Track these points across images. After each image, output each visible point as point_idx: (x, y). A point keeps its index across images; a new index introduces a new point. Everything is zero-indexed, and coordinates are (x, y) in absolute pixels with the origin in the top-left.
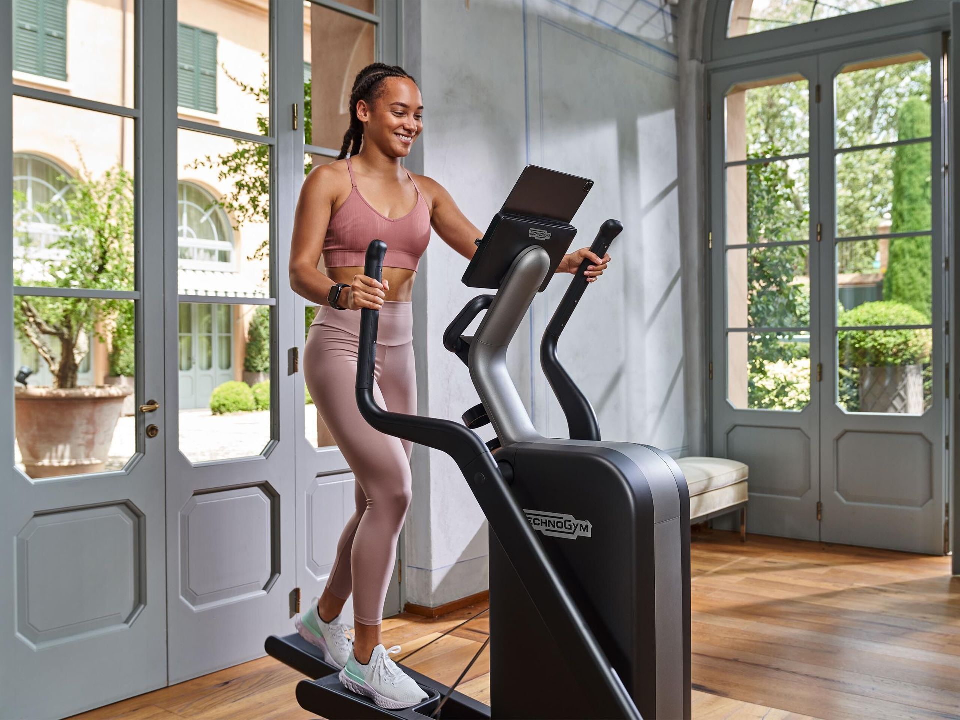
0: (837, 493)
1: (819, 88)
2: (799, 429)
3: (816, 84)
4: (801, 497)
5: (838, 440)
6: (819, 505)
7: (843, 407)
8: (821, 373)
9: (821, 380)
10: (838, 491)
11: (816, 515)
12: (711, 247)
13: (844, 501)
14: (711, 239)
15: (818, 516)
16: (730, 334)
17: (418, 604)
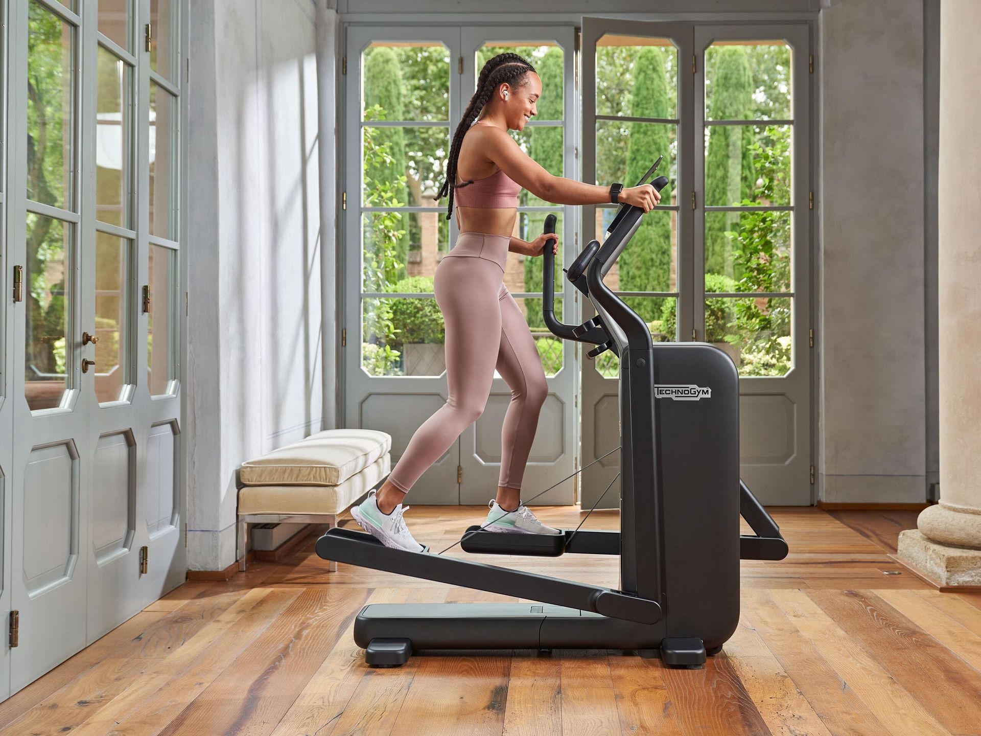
0: (476, 456)
1: (461, 61)
2: (438, 395)
3: (458, 56)
6: (459, 468)
10: (477, 453)
11: (456, 478)
12: (345, 208)
13: (483, 462)
14: (345, 199)
15: (458, 479)
17: (202, 570)
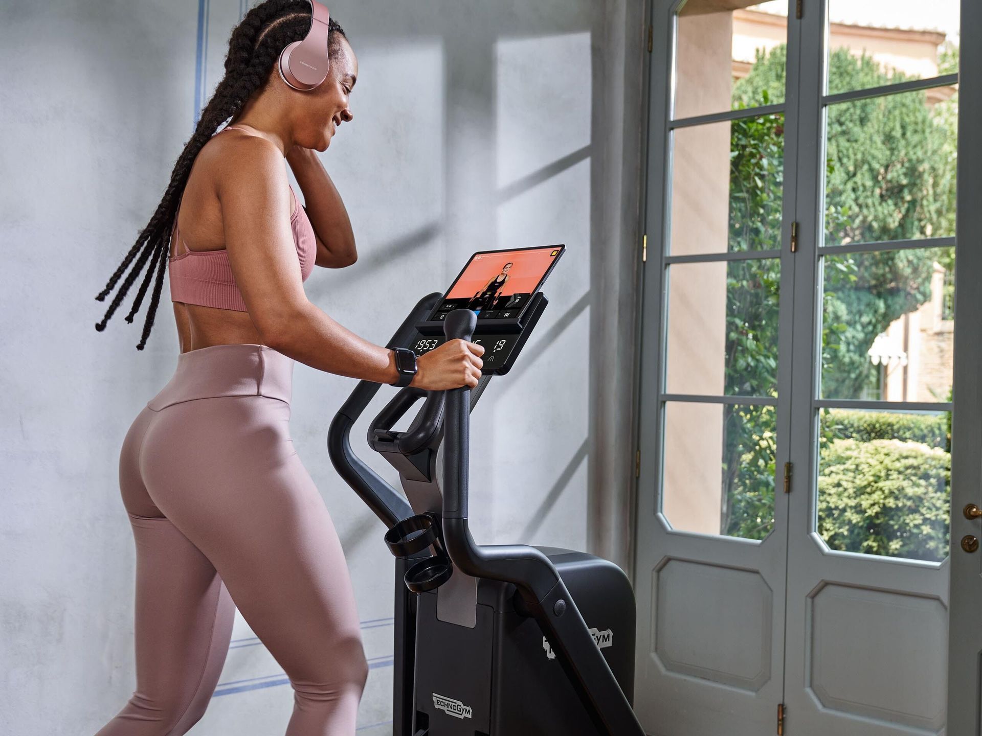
0: (808, 690)
2: (756, 572)
4: (757, 691)
5: (814, 596)
6: (782, 710)
7: (821, 540)
8: (789, 479)
9: (789, 490)
10: (811, 686)
11: (776, 726)
12: (645, 259)
13: (820, 706)
14: (645, 245)
15: (779, 727)
16: (670, 405)
